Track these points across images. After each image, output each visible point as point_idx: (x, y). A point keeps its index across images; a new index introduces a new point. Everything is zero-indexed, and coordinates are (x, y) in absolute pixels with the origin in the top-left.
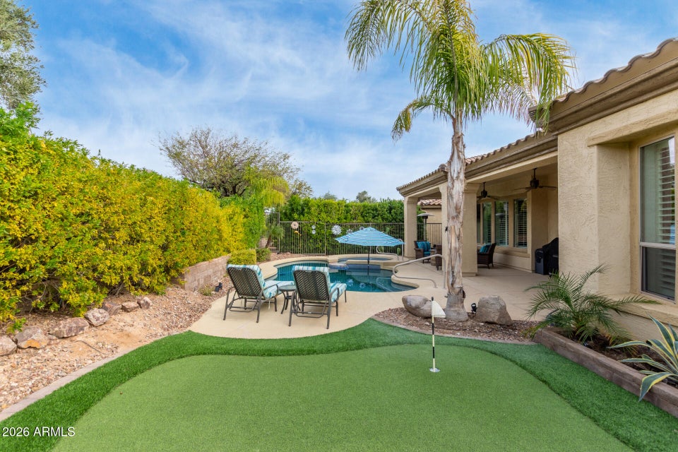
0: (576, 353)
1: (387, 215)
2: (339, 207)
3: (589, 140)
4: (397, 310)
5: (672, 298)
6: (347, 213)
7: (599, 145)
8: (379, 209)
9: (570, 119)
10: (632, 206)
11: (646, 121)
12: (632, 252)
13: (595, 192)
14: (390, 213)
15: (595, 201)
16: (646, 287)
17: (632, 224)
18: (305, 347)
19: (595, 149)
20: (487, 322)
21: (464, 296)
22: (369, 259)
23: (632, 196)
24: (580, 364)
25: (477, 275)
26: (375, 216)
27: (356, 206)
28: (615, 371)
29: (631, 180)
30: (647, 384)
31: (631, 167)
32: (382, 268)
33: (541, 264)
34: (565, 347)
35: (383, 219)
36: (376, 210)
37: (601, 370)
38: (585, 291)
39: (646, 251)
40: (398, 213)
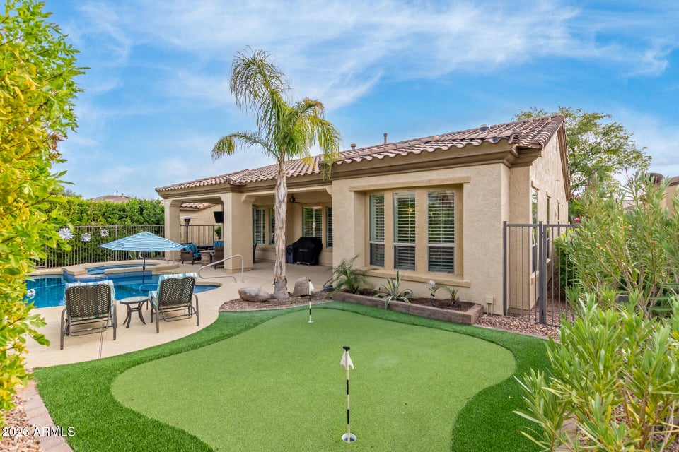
0: (356, 299)
1: (137, 216)
2: (70, 206)
3: (350, 188)
4: (236, 300)
5: (383, 266)
6: (81, 213)
7: (355, 191)
8: (128, 209)
9: (341, 175)
10: (366, 223)
11: (376, 185)
12: (365, 246)
13: (353, 215)
14: (141, 214)
15: (353, 220)
16: (371, 263)
17: (366, 232)
18: (167, 350)
19: (353, 193)
20: (301, 296)
21: (286, 282)
22: (144, 265)
23: (365, 218)
24: (359, 303)
25: (252, 269)
26: (122, 218)
27: (95, 205)
28: (374, 301)
29: (365, 210)
30: (387, 302)
31: (365, 203)
32: (153, 273)
33: (291, 256)
34: (350, 297)
35: (132, 221)
36: (124, 211)
37: (369, 303)
38: (353, 268)
39: (371, 245)
40: (151, 214)
